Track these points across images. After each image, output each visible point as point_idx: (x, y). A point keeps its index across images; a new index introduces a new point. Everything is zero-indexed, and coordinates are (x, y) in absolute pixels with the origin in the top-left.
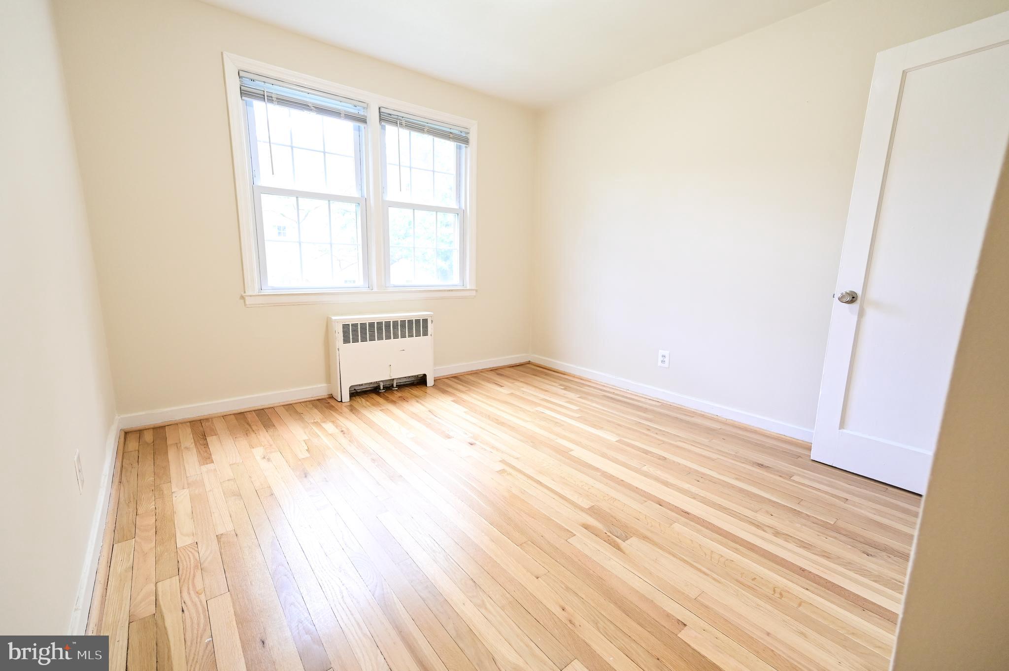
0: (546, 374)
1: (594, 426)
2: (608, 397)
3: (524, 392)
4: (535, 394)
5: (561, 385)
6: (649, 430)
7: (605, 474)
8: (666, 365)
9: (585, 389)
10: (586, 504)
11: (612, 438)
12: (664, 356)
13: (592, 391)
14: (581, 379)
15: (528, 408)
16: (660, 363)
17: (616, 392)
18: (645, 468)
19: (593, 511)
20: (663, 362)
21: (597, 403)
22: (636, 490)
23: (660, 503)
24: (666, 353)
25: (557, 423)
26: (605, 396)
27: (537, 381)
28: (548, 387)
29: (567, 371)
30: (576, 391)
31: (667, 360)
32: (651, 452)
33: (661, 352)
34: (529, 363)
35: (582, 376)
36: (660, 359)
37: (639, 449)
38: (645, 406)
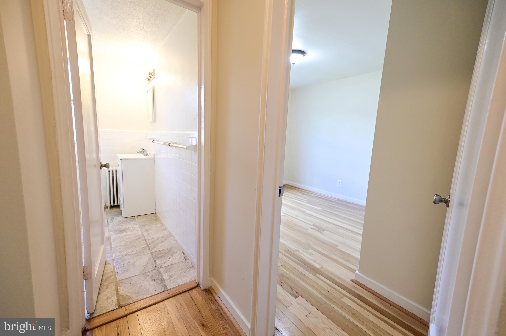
0: (294, 189)
1: (313, 205)
2: (318, 197)
3: (286, 194)
4: (291, 195)
5: (300, 193)
6: (333, 207)
7: (317, 217)
8: (340, 185)
9: (310, 194)
10: (313, 224)
11: (320, 209)
12: (339, 182)
13: (312, 195)
14: (308, 191)
15: (289, 199)
16: (338, 185)
17: (321, 196)
18: (331, 217)
19: (314, 225)
20: (339, 184)
21: (314, 199)
22: (327, 222)
23: (335, 225)
24: (340, 181)
25: (300, 204)
26: (317, 197)
27: (291, 191)
28: (296, 193)
29: (302, 188)
30: (306, 195)
31: (341, 184)
32: (333, 213)
33: (339, 181)
34: (287, 185)
35: (308, 190)
36: (338, 183)
37: (329, 212)
38: (332, 200)
